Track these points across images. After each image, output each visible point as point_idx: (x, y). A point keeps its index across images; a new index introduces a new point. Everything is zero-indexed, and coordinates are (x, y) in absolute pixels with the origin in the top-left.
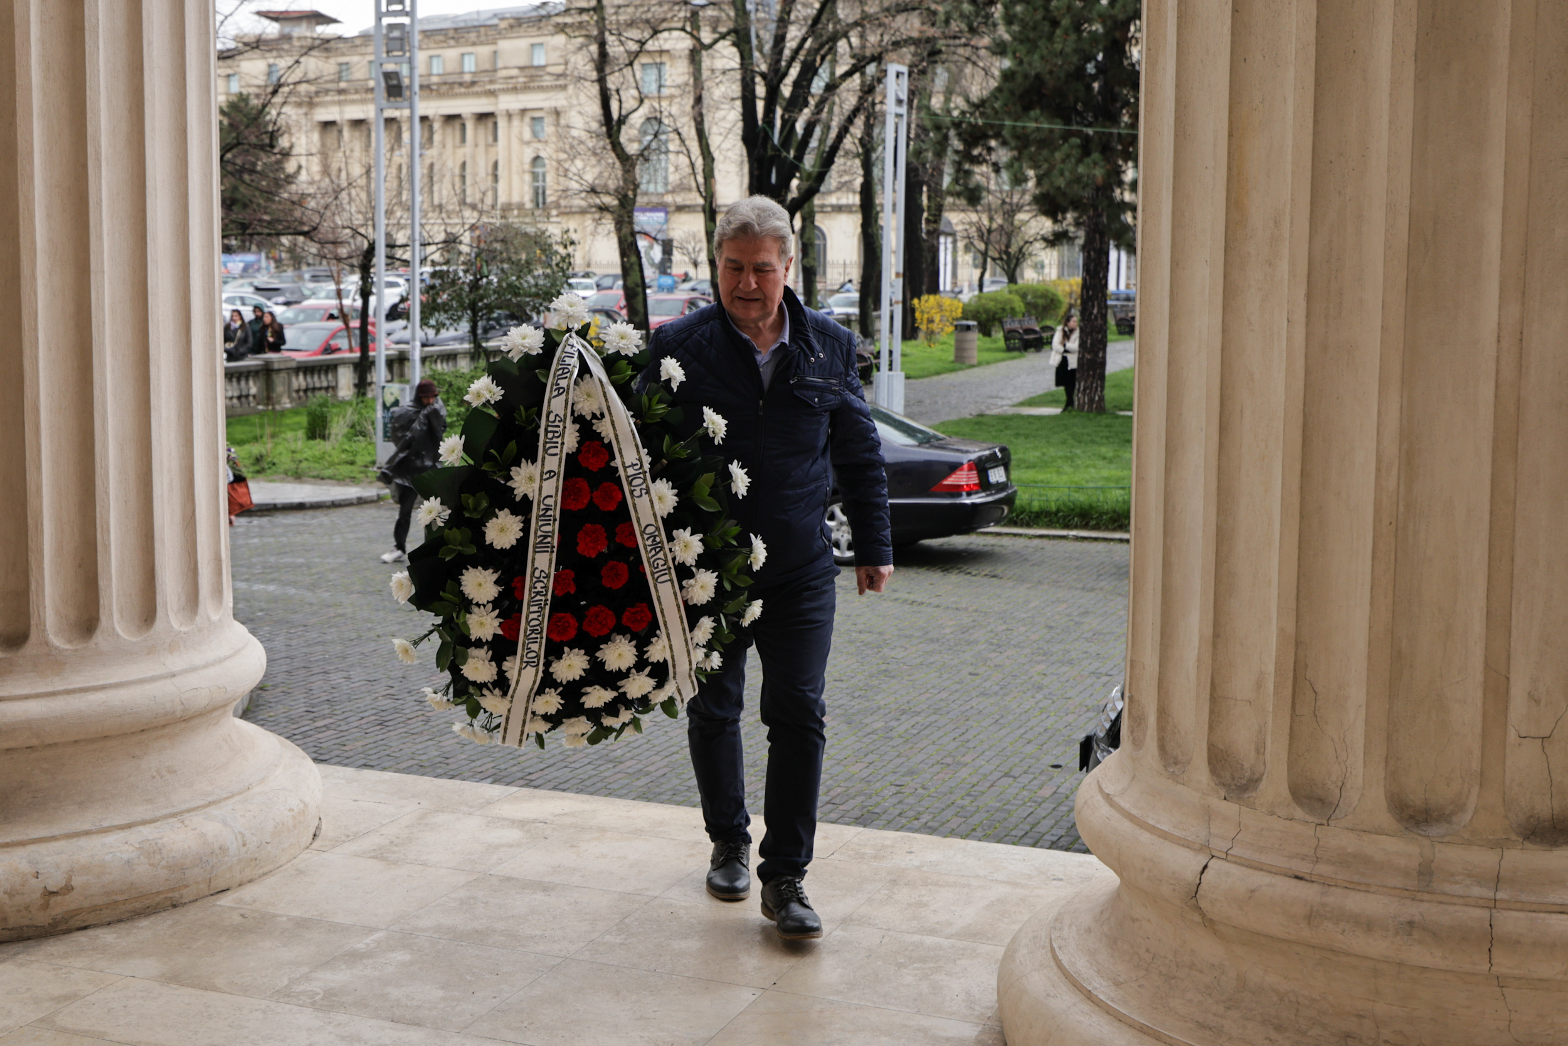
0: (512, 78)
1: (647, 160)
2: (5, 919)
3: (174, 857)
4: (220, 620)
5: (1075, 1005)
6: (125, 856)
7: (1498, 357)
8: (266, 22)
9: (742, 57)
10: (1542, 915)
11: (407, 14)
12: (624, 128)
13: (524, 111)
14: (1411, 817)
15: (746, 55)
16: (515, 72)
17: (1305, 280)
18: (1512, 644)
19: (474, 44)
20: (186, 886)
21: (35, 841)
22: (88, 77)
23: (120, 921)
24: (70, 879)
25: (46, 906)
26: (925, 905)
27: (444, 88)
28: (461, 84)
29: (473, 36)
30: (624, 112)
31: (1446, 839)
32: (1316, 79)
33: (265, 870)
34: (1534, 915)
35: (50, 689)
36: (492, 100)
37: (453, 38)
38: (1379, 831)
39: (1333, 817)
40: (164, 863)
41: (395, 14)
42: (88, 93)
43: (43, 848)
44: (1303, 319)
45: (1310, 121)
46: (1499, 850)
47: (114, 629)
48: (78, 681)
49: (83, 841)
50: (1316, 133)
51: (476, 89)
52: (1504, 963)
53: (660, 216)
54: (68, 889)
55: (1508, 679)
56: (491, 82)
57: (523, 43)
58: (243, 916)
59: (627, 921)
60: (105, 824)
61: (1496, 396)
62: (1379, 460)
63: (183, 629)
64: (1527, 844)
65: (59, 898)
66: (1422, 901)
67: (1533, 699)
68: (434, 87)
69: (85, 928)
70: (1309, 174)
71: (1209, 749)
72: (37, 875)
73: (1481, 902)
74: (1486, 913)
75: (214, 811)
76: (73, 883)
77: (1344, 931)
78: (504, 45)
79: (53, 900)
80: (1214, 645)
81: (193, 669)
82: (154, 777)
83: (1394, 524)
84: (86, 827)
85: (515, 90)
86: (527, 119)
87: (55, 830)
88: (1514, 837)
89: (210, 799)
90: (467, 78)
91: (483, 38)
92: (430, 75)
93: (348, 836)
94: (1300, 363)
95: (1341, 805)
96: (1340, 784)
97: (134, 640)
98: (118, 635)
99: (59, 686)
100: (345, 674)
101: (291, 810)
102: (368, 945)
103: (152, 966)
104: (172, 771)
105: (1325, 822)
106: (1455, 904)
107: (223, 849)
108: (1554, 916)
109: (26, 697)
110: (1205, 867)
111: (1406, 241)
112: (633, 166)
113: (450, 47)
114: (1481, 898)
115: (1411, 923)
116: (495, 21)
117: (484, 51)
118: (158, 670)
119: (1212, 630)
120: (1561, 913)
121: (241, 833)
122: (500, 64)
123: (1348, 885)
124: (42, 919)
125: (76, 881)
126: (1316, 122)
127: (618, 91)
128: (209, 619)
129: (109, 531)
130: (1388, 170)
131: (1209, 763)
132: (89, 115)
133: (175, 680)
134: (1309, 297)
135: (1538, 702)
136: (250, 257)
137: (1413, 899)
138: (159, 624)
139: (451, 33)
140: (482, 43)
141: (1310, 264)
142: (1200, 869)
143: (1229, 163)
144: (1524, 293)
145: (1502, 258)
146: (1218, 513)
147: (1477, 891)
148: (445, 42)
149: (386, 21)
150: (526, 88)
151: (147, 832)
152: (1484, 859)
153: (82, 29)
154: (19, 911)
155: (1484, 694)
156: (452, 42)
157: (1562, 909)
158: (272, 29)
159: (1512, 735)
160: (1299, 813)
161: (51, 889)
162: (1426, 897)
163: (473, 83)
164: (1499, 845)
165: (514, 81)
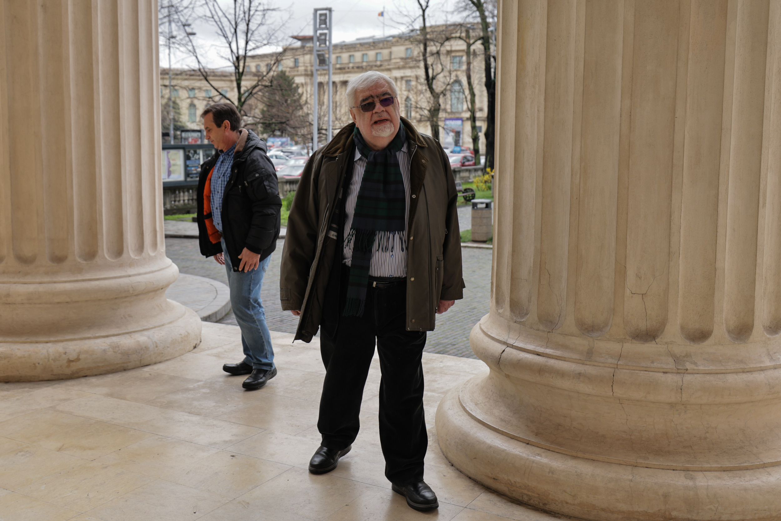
0: (397, 63)
1: (445, 95)
2: (52, 371)
3: (124, 350)
4: (155, 256)
5: (457, 412)
6: (103, 348)
7: (620, 124)
8: (295, 41)
9: (485, 49)
10: (637, 372)
11: (327, 29)
12: (434, 81)
13: (402, 78)
14: (586, 329)
15: (487, 48)
16: (398, 60)
17: (544, 92)
18: (627, 252)
19: (381, 49)
20: (130, 362)
21: (67, 340)
22: (93, 28)
23: (101, 374)
24: (79, 356)
25: (68, 366)
26: (436, 381)
27: (369, 67)
28: (376, 66)
29: (381, 45)
30: (435, 74)
31: (599, 338)
32: (548, 4)
33: (167, 358)
34: (633, 371)
35: (76, 279)
36: (389, 72)
37: (372, 46)
38: (572, 335)
39: (554, 329)
40: (120, 351)
41: (323, 29)
42: (93, 34)
43: (70, 343)
44: (543, 110)
45: (546, 22)
46: (622, 343)
47: (104, 256)
48: (88, 276)
49: (87, 342)
50: (548, 28)
51: (382, 68)
52: (619, 392)
53: (459, 122)
54: (78, 359)
55: (625, 267)
56: (389, 65)
57: (402, 48)
58: (150, 374)
59: (306, 382)
60: (97, 335)
61: (620, 141)
62: (572, 171)
63: (136, 258)
64: (634, 341)
65: (74, 363)
66: (586, 365)
67: (638, 276)
68: (364, 67)
69: (86, 376)
70: (545, 46)
71: (510, 301)
72: (65, 353)
73: (611, 366)
74: (612, 370)
75: (146, 333)
76: (80, 357)
77: (553, 377)
78: (394, 49)
79: (72, 364)
80: (513, 255)
81: (139, 274)
82: (122, 318)
83: (578, 199)
84: (89, 336)
85: (399, 68)
86: (404, 82)
87: (76, 336)
88: (628, 338)
89: (145, 328)
90: (378, 63)
91: (385, 46)
92: (363, 62)
93: (208, 348)
94: (542, 129)
95: (558, 324)
96: (559, 315)
97: (113, 261)
98: (106, 259)
99: (80, 277)
100: (273, 302)
101: (181, 335)
102: (194, 386)
103: (105, 390)
104: (130, 316)
105: (551, 331)
106: (600, 366)
107: (147, 348)
108: (642, 372)
109: (66, 282)
110: (504, 351)
111: (583, 73)
112: (439, 97)
113: (371, 50)
114: (611, 364)
115: (580, 374)
116: (391, 39)
117: (385, 52)
118: (123, 273)
119: (511, 249)
120: (646, 371)
121: (155, 342)
122: (393, 57)
123: (557, 358)
124: (68, 371)
125: (82, 357)
126: (548, 22)
127: (432, 65)
128: (149, 254)
129: (102, 215)
130: (576, 42)
131: (510, 307)
132: (93, 43)
133: (130, 278)
134: (546, 100)
135: (640, 278)
136: (284, 140)
137: (583, 364)
138: (125, 255)
139: (372, 44)
140: (385, 48)
141: (546, 85)
142: (501, 352)
143: (518, 43)
144: (631, 95)
145: (622, 79)
146: (514, 197)
147: (610, 360)
148: (369, 47)
149: (319, 32)
150: (404, 67)
151: (115, 339)
152: (615, 347)
153: (90, 8)
154: (58, 367)
155: (615, 274)
156: (372, 48)
157: (646, 369)
158: (298, 44)
159: (628, 292)
160: (541, 327)
161: (71, 359)
162: (588, 363)
163: (381, 66)
164: (621, 341)
165: (398, 64)
